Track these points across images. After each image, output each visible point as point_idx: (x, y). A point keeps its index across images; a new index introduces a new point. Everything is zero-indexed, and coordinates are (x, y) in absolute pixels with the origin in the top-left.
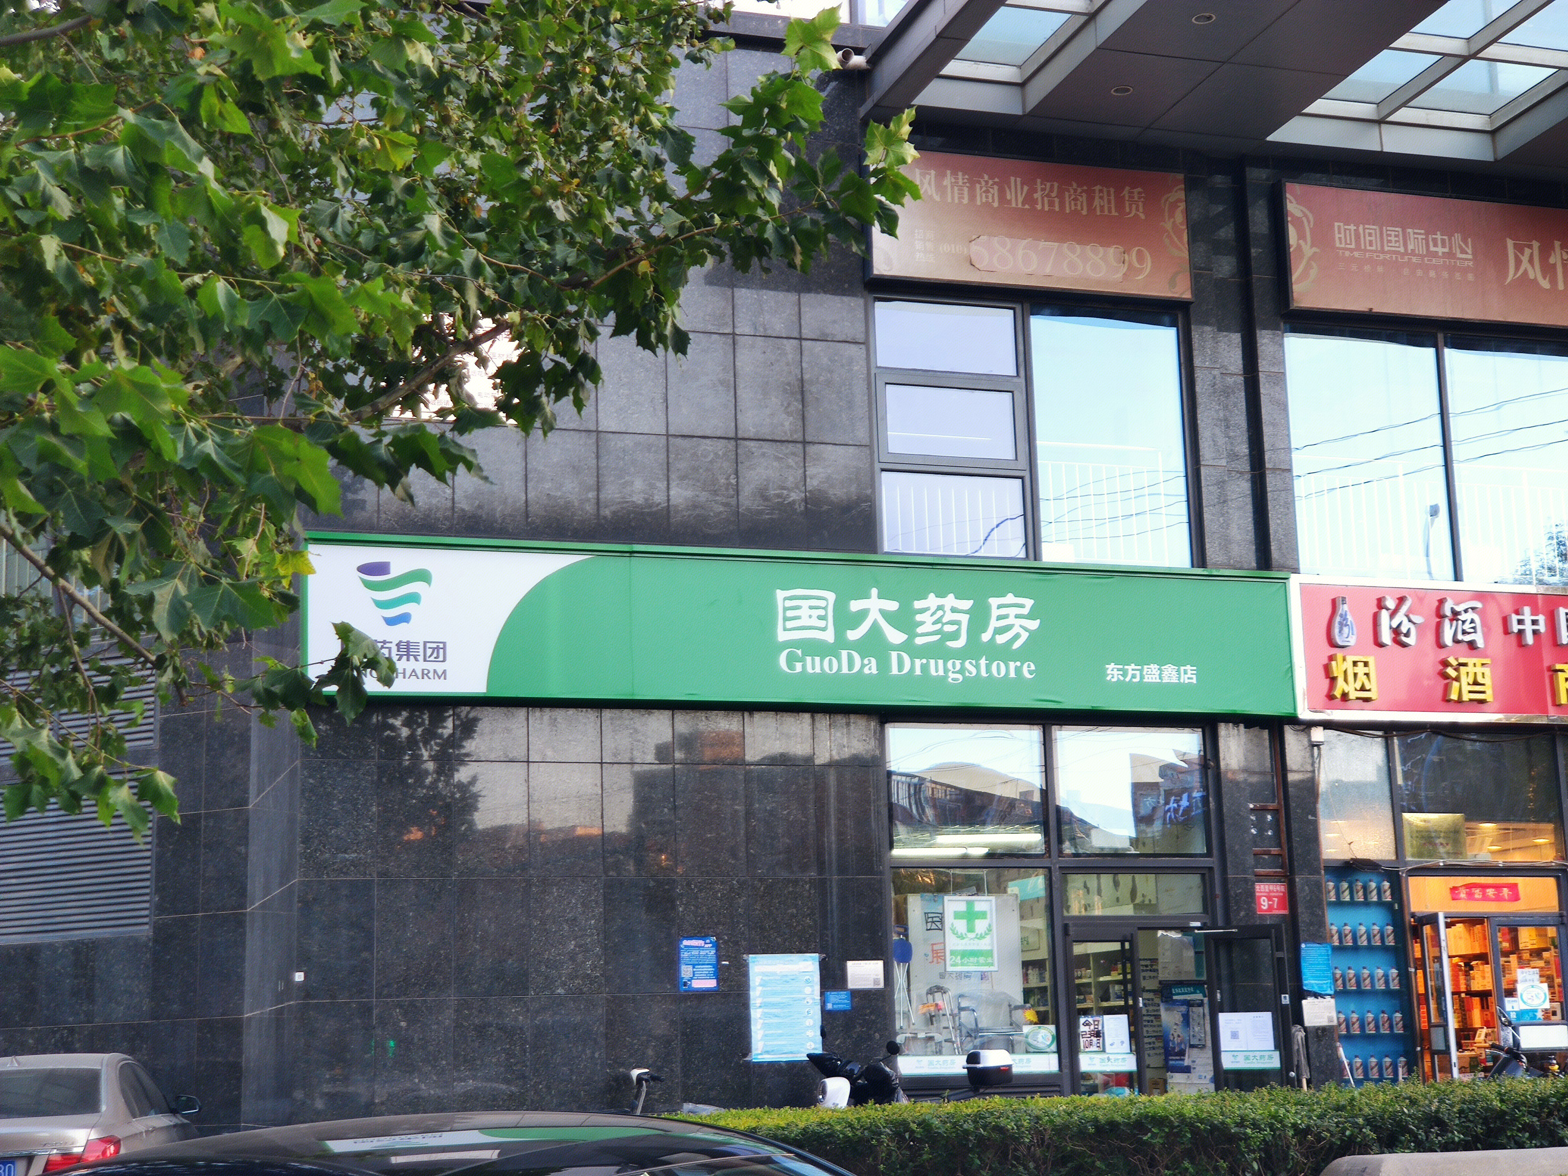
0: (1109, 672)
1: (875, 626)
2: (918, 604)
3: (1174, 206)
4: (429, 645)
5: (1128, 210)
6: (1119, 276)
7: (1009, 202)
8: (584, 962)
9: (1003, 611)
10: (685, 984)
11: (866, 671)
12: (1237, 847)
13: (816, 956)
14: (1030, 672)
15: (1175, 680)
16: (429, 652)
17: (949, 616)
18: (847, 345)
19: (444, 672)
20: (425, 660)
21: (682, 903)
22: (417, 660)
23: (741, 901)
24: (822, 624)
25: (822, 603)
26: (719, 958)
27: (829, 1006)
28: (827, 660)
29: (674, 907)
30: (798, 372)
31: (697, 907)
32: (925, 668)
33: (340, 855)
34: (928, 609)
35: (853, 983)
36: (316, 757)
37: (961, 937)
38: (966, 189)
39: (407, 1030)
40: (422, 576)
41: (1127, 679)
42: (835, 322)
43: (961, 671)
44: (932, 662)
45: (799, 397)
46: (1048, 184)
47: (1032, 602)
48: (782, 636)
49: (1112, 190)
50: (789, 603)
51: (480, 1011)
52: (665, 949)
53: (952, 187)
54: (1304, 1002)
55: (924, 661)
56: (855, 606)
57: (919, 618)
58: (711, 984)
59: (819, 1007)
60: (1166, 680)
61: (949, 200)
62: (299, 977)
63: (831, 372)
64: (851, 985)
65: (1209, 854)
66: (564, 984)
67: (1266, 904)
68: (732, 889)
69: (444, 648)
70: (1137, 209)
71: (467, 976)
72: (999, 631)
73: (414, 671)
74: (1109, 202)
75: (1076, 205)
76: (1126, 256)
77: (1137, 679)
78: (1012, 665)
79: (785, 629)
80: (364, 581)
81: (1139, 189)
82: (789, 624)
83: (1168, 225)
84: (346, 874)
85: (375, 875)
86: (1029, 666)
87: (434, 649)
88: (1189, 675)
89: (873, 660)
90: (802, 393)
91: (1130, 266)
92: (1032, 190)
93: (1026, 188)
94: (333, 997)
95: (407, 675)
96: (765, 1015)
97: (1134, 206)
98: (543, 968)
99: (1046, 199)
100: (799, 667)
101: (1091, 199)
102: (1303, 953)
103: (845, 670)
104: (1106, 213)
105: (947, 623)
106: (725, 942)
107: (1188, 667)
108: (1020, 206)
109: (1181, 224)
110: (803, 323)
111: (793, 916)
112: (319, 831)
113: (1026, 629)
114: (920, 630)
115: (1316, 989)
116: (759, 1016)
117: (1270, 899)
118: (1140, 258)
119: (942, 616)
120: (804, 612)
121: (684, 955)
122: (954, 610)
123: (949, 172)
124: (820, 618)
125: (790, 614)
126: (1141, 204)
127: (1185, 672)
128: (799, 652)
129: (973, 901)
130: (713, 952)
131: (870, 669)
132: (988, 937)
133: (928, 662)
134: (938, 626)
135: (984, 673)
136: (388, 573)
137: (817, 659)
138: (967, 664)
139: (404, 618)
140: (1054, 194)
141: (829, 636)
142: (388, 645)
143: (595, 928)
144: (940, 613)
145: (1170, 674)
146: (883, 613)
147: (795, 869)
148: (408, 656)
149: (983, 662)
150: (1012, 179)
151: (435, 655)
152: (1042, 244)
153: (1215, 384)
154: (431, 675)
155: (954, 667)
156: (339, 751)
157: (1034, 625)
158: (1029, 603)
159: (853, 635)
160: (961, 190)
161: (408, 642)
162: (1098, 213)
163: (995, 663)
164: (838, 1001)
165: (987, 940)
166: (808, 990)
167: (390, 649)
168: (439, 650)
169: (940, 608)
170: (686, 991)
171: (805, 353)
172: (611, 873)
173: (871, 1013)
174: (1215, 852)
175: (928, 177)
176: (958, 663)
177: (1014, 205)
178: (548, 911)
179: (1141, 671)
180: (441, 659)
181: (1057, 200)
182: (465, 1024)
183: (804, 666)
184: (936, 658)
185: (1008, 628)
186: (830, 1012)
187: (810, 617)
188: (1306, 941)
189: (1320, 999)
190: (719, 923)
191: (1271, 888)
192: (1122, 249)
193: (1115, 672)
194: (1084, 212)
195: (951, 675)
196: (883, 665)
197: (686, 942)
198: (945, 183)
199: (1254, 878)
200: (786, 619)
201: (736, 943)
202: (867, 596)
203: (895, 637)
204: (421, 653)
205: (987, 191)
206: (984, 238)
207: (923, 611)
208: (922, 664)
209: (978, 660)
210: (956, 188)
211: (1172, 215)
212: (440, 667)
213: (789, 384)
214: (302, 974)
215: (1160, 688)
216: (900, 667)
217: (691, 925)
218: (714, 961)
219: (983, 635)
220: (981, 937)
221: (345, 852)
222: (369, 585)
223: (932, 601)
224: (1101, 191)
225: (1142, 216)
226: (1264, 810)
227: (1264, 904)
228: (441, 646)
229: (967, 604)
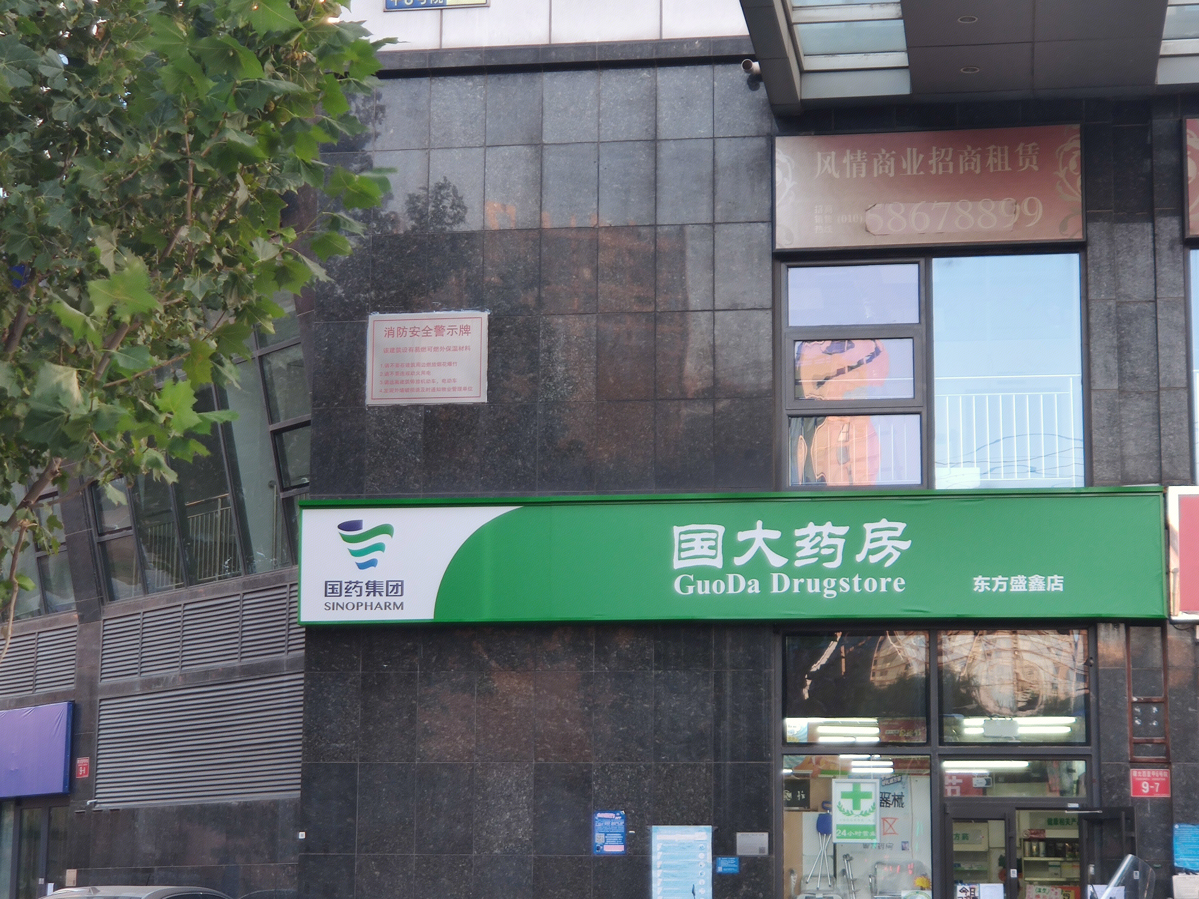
0: (976, 583)
1: (759, 552)
2: (798, 533)
3: (1068, 155)
4: (390, 583)
5: (1021, 164)
6: (1010, 225)
7: (905, 171)
8: (516, 829)
9: (877, 535)
10: (598, 848)
11: (750, 591)
12: (1112, 737)
13: (710, 827)
14: (900, 587)
15: (1041, 589)
16: (390, 588)
17: (826, 541)
18: (755, 311)
19: (402, 604)
20: (387, 595)
21: (597, 784)
22: (381, 595)
23: (646, 782)
24: (712, 553)
25: (713, 535)
26: (627, 829)
27: (720, 869)
28: (715, 583)
29: (590, 787)
30: (710, 339)
31: (609, 787)
32: (802, 586)
33: (334, 744)
34: (808, 536)
35: (741, 851)
36: (316, 670)
37: (848, 814)
38: (864, 165)
39: (379, 878)
40: (386, 530)
41: (994, 590)
42: (745, 293)
43: (836, 588)
44: (809, 581)
45: (711, 360)
46: (943, 151)
47: (904, 525)
48: (677, 565)
49: (1006, 148)
50: (684, 537)
51: (435, 865)
52: (582, 820)
53: (851, 166)
54: (1175, 878)
55: (802, 580)
56: (742, 536)
57: (798, 544)
58: (619, 848)
59: (711, 869)
60: (1032, 589)
61: (848, 176)
62: (302, 835)
63: (740, 336)
64: (739, 853)
65: (1088, 743)
66: (500, 846)
67: (1147, 788)
68: (639, 772)
69: (402, 585)
70: (1031, 163)
71: (425, 838)
72: (872, 552)
73: (378, 604)
74: (1003, 159)
75: (970, 166)
76: (1018, 207)
77: (1003, 590)
78: (883, 581)
79: (680, 559)
80: (342, 535)
81: (1034, 144)
82: (684, 555)
83: (1061, 173)
84: (336, 759)
85: (358, 760)
86: (899, 581)
87: (394, 586)
88: (1056, 584)
89: (756, 582)
90: (714, 357)
91: (1022, 215)
92: (928, 157)
93: (921, 156)
94: (326, 851)
95: (374, 607)
96: (664, 875)
97: (1028, 160)
98: (484, 833)
99: (940, 165)
100: (690, 590)
101: (984, 159)
102: (1176, 833)
103: (731, 591)
104: (1000, 169)
105: (824, 547)
106: (633, 815)
107: (1056, 577)
108: (915, 173)
109: (1075, 171)
110: (716, 296)
111: (691, 794)
112: (318, 726)
113: (897, 549)
114: (799, 554)
115: (1188, 866)
116: (659, 875)
117: (1151, 783)
118: (1032, 207)
119: (820, 542)
120: (697, 544)
121: (598, 825)
122: (831, 536)
123: (848, 152)
124: (710, 548)
125: (684, 546)
126: (1034, 158)
127: (1052, 581)
128: (692, 577)
129: (859, 783)
130: (622, 823)
131: (753, 589)
132: (872, 814)
133: (806, 581)
134: (816, 550)
135: (856, 589)
136: (361, 529)
137: (707, 582)
138: (842, 582)
139: (372, 563)
140: (948, 159)
141: (718, 563)
142: (359, 585)
143: (526, 803)
144: (818, 539)
145: (1037, 583)
146: (767, 541)
147: (694, 755)
148: (374, 592)
149: (856, 579)
150: (909, 150)
151: (395, 591)
152: (936, 205)
153: (1109, 314)
154: (392, 607)
155: (829, 584)
156: (333, 666)
157: (905, 545)
158: (901, 526)
159: (739, 561)
160: (859, 165)
161: (375, 582)
162: (992, 170)
163: (867, 580)
164: (728, 865)
165: (871, 816)
166: (701, 855)
167: (361, 587)
168: (397, 587)
169: (819, 534)
170: (598, 854)
171: (718, 322)
172: (540, 759)
173: (756, 876)
174: (1094, 741)
175: (829, 158)
176: (833, 581)
177: (909, 173)
178: (489, 789)
179: (1008, 582)
180: (399, 593)
181: (951, 164)
182: (424, 875)
183: (695, 589)
184: (813, 577)
185: (881, 549)
186: (720, 874)
187: (702, 547)
188: (1179, 822)
189: (1191, 876)
190: (627, 800)
191: (1154, 773)
192: (1013, 200)
193: (983, 584)
194: (978, 171)
195: (826, 592)
196: (765, 585)
197: (599, 815)
198: (844, 161)
199: (1128, 765)
200: (681, 550)
201: (642, 816)
202: (753, 527)
203: (776, 560)
204: (385, 590)
205: (884, 164)
206: (879, 206)
207: (802, 538)
208: (800, 583)
209: (851, 577)
210: (854, 165)
211: (1066, 163)
212: (398, 600)
213: (702, 350)
214: (304, 833)
215: (1027, 596)
216: (781, 586)
217: (605, 801)
218: (622, 830)
219: (857, 556)
220: (866, 814)
221: (336, 742)
222: (346, 539)
223: (811, 529)
224: (995, 150)
225: (1036, 168)
226: (1149, 702)
227: (1146, 788)
228: (400, 583)
229: (843, 530)
